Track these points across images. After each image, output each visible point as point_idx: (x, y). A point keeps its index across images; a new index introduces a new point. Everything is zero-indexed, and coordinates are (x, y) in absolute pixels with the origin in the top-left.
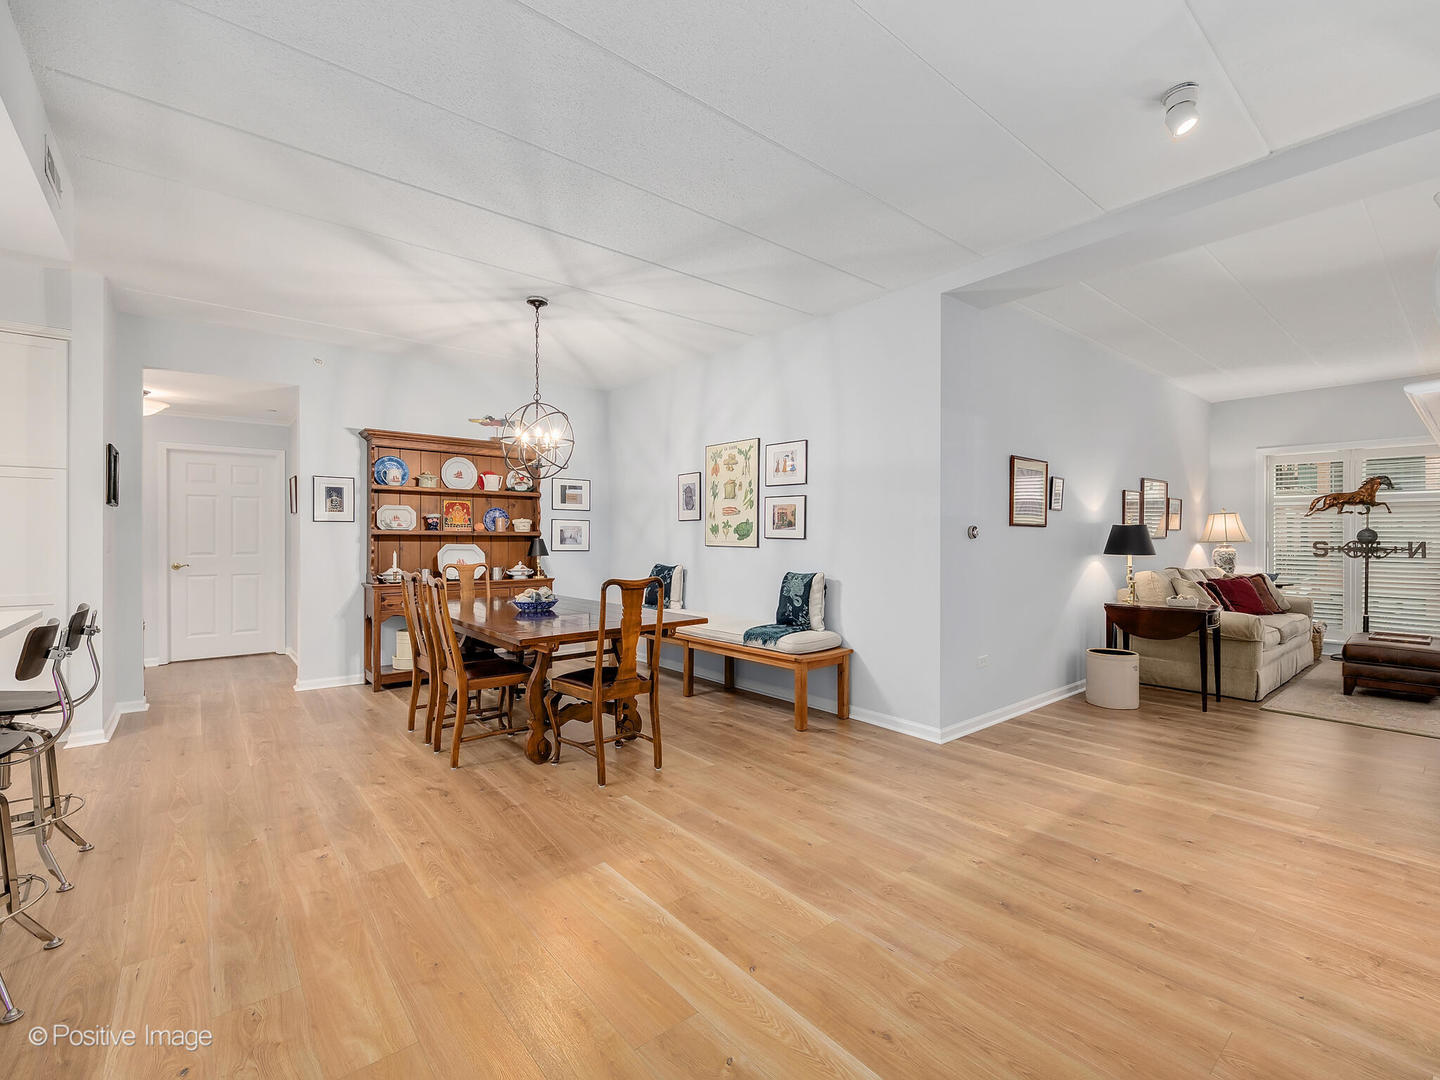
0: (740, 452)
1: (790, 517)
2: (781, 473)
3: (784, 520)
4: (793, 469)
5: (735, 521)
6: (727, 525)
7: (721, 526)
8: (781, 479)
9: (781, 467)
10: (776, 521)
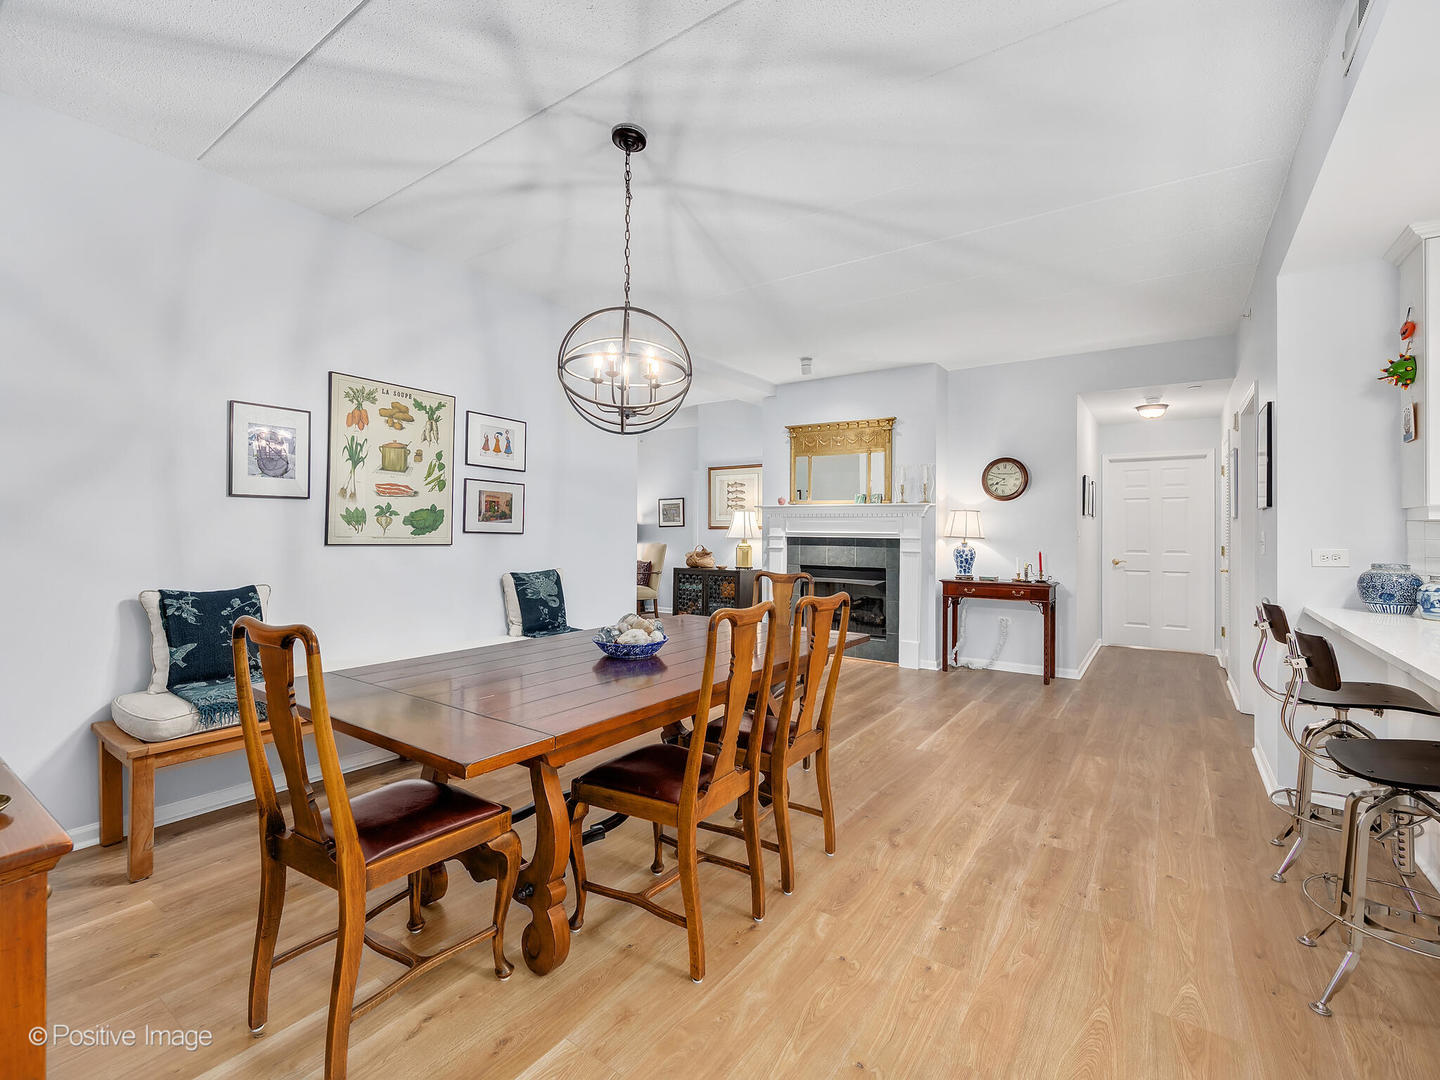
0: (419, 406)
1: (503, 508)
2: (491, 452)
3: (496, 510)
4: (508, 450)
5: (404, 506)
6: (385, 512)
7: (371, 513)
8: (491, 459)
9: (492, 445)
10: (483, 511)
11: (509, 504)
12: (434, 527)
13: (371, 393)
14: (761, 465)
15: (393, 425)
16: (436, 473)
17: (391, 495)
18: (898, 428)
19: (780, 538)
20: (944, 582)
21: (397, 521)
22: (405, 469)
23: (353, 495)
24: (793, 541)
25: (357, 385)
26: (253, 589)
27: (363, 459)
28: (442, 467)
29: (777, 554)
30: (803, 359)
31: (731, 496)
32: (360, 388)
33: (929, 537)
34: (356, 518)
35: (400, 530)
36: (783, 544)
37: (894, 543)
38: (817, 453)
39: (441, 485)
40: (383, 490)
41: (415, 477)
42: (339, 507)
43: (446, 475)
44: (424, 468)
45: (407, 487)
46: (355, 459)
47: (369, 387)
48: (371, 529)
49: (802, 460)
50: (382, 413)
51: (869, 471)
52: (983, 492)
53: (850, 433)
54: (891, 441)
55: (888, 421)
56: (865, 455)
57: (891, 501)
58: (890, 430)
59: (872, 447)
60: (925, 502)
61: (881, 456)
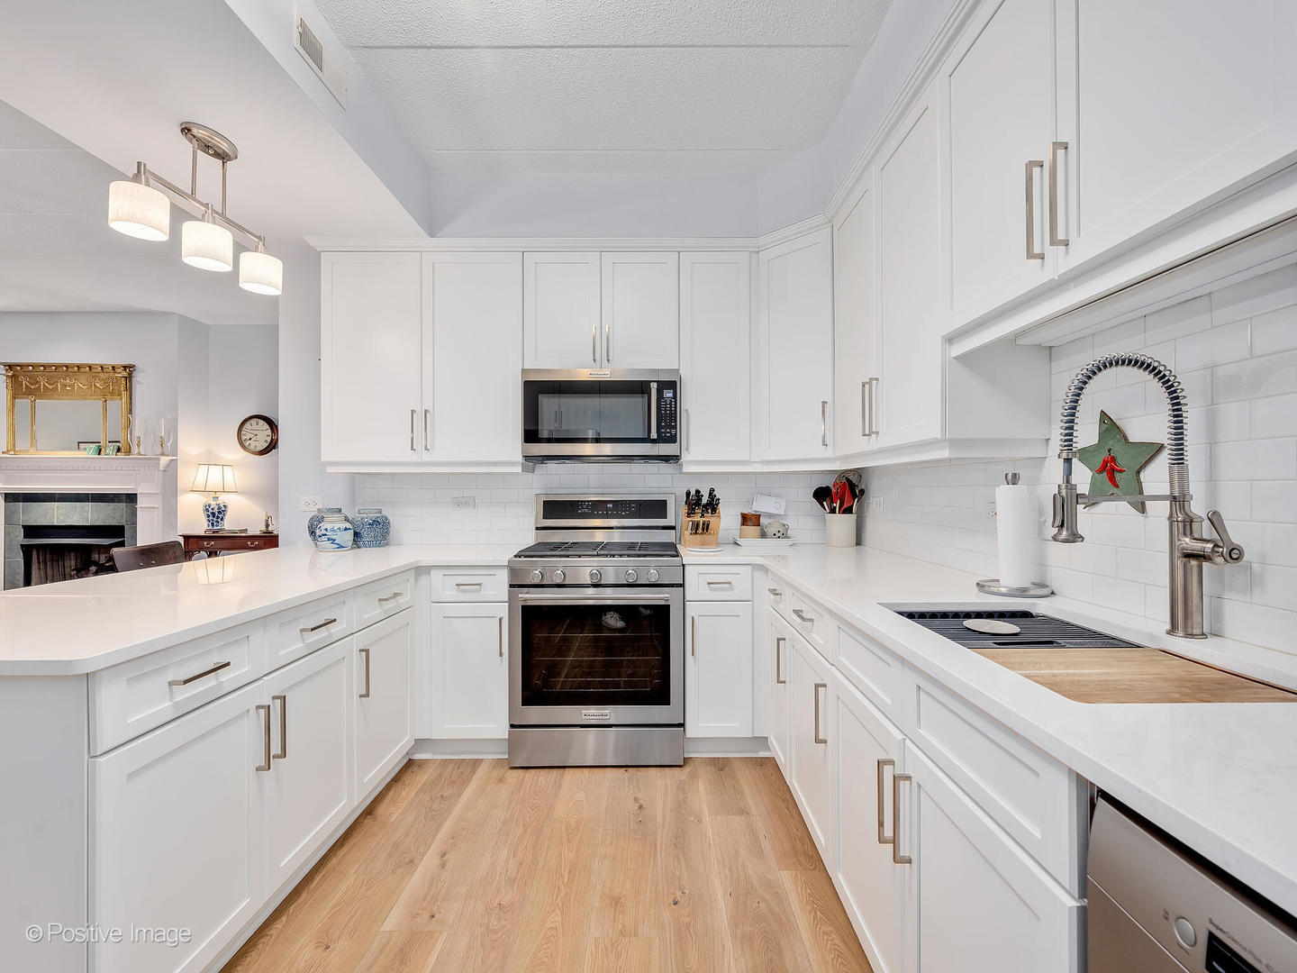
18: (140, 376)
20: (185, 536)
24: (11, 498)
37: (130, 499)
38: (39, 396)
49: (23, 402)
51: (105, 417)
52: (241, 450)
53: (83, 378)
54: (129, 389)
55: (125, 367)
56: (100, 403)
57: (129, 452)
58: (129, 378)
59: (106, 395)
60: (163, 454)
61: (117, 406)
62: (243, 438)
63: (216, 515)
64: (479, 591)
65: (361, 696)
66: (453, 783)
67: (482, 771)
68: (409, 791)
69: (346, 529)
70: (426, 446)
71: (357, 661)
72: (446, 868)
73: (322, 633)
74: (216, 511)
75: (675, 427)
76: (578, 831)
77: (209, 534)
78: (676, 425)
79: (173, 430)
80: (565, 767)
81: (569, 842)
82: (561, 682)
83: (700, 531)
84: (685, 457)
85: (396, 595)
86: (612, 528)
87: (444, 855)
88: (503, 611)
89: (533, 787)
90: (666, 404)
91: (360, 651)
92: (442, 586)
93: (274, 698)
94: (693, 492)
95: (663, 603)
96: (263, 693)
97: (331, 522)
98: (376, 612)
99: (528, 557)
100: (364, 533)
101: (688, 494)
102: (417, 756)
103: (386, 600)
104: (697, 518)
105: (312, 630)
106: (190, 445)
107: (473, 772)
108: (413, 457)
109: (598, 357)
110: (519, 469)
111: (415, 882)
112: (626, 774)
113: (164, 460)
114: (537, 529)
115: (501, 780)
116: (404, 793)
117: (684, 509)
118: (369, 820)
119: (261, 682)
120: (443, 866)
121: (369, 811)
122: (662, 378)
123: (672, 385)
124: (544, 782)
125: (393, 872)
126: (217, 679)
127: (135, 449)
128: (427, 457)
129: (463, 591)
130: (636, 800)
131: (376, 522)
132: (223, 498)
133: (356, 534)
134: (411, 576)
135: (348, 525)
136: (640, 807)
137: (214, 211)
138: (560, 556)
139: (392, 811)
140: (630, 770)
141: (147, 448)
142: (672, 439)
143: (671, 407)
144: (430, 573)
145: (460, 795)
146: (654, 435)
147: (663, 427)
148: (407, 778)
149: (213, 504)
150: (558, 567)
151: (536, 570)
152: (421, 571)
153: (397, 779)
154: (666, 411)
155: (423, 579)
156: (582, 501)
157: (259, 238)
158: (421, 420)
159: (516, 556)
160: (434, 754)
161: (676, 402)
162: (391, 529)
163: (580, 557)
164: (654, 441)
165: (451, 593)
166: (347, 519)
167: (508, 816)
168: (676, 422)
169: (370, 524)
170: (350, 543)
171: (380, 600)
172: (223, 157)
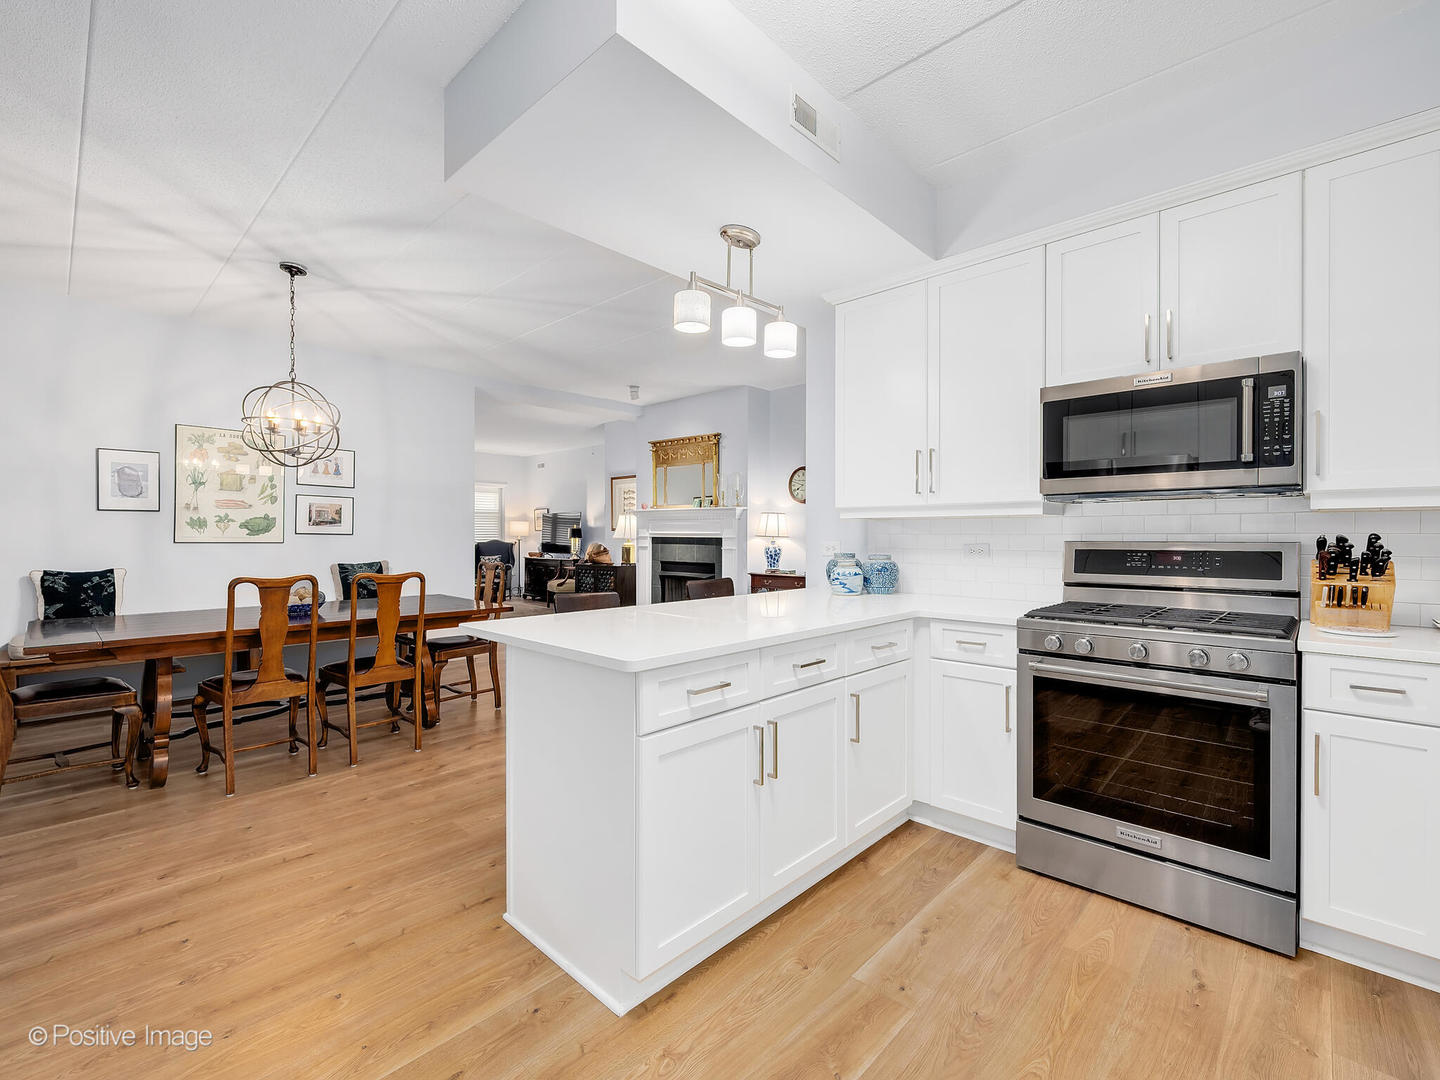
1: (333, 516)
2: (320, 474)
3: (326, 517)
4: (337, 472)
5: (241, 516)
6: (223, 520)
7: (212, 521)
8: (320, 480)
9: (321, 469)
10: (313, 518)
11: (339, 512)
12: (267, 529)
13: (210, 437)
14: (635, 476)
15: (230, 459)
16: (269, 491)
17: (228, 507)
18: (724, 442)
19: (645, 538)
20: (752, 575)
21: (234, 526)
22: (241, 489)
23: (196, 508)
24: (656, 541)
25: (198, 432)
26: (111, 571)
27: (204, 483)
28: (273, 487)
29: (644, 551)
30: (631, 387)
31: (627, 502)
32: (200, 434)
33: (743, 536)
34: (200, 524)
35: (237, 533)
36: (648, 543)
37: (718, 542)
38: (669, 464)
39: (274, 500)
40: (220, 504)
41: (251, 494)
42: (183, 517)
43: (278, 492)
44: (258, 487)
45: (242, 502)
46: (198, 483)
47: (208, 433)
48: (211, 532)
49: (661, 469)
50: (220, 450)
51: (704, 479)
52: (790, 497)
53: (691, 447)
54: (718, 453)
55: (715, 436)
56: (701, 466)
57: (717, 505)
58: (717, 444)
59: (705, 459)
60: (738, 506)
61: (711, 466)
62: (793, 488)
63: (773, 557)
64: (982, 652)
65: (852, 740)
66: (950, 860)
67: (983, 859)
68: (903, 852)
69: (856, 574)
70: (931, 489)
71: (848, 705)
72: (925, 946)
73: (812, 671)
74: (773, 553)
75: (1291, 441)
76: (1095, 977)
77: (768, 573)
78: (1292, 438)
79: (744, 486)
80: (1092, 891)
81: (1080, 984)
82: (1102, 786)
83: (1347, 601)
84: (1313, 485)
85: (891, 645)
86: (1181, 589)
87: (925, 932)
88: (1012, 679)
89: (1043, 899)
90: (1273, 408)
91: (851, 695)
92: (941, 640)
93: (769, 722)
94: (1331, 541)
95: (1256, 704)
96: (760, 715)
97: (843, 566)
98: (868, 659)
99: (1047, 618)
100: (873, 579)
101: (1321, 543)
102: (917, 819)
103: (878, 648)
104: (1342, 581)
105: (802, 667)
106: (756, 498)
107: (974, 856)
108: (919, 501)
109: (1154, 356)
110: (1039, 511)
111: (893, 945)
112: (1186, 933)
113: (739, 510)
114: (1067, 584)
115: (1005, 877)
116: (898, 852)
117: (1313, 566)
118: (860, 866)
119: (758, 705)
120: (923, 942)
121: (863, 857)
122: (1265, 369)
123: (1286, 378)
124: (1058, 898)
125: (874, 926)
126: (723, 694)
127: (721, 502)
128: (932, 500)
129: (965, 650)
130: (1196, 974)
131: (884, 568)
132: (780, 543)
133: (866, 580)
134: (910, 627)
135: (858, 570)
136: (1201, 987)
137: (745, 296)
138: (1090, 621)
139: (886, 866)
140: (1192, 929)
141: (727, 501)
142: (1286, 460)
143: (1282, 411)
144: (929, 626)
145: (955, 875)
146: (1247, 455)
147: (1266, 443)
148: (904, 838)
149: (771, 546)
150: (1085, 635)
151: (1052, 634)
152: (920, 622)
153: (894, 835)
154: (1272, 418)
155: (923, 631)
156: (1132, 551)
157: (779, 308)
158: (926, 460)
159: (1027, 616)
160: (935, 822)
161: (1292, 403)
162: (900, 576)
163: (1116, 624)
164: (1248, 465)
165: (953, 651)
166: (858, 565)
167: (1006, 919)
168: (1291, 432)
169: (878, 570)
170: (860, 589)
171: (873, 648)
172: (749, 246)
